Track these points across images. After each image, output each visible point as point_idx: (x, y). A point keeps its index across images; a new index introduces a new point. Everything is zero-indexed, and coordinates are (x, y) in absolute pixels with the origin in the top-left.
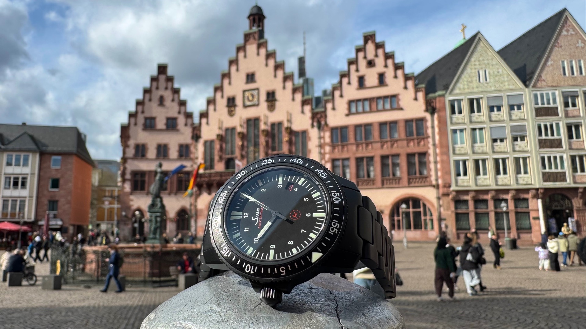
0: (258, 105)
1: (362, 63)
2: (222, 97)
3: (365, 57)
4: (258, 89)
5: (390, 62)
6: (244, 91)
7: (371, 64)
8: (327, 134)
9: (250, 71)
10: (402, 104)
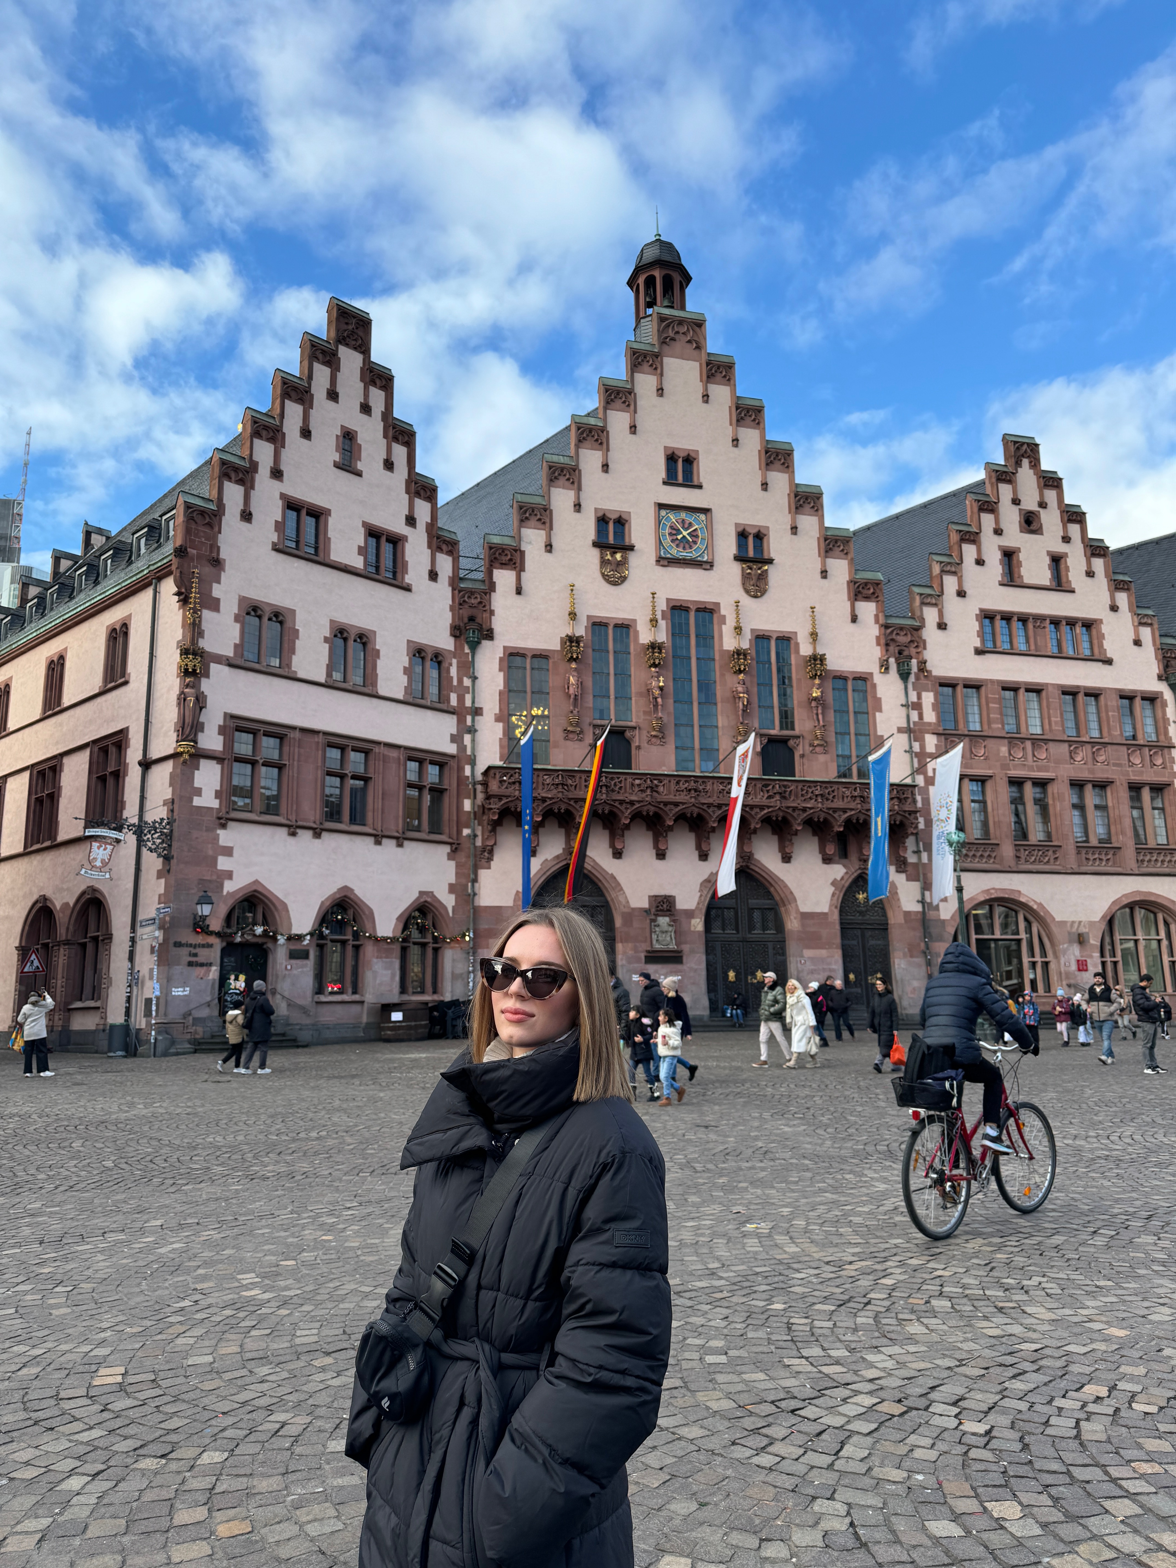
0: (709, 565)
1: (1010, 517)
2: (578, 507)
3: (1016, 502)
4: (706, 511)
5: (1074, 530)
6: (661, 506)
7: (1030, 523)
8: (928, 698)
9: (683, 444)
10: (1110, 648)
